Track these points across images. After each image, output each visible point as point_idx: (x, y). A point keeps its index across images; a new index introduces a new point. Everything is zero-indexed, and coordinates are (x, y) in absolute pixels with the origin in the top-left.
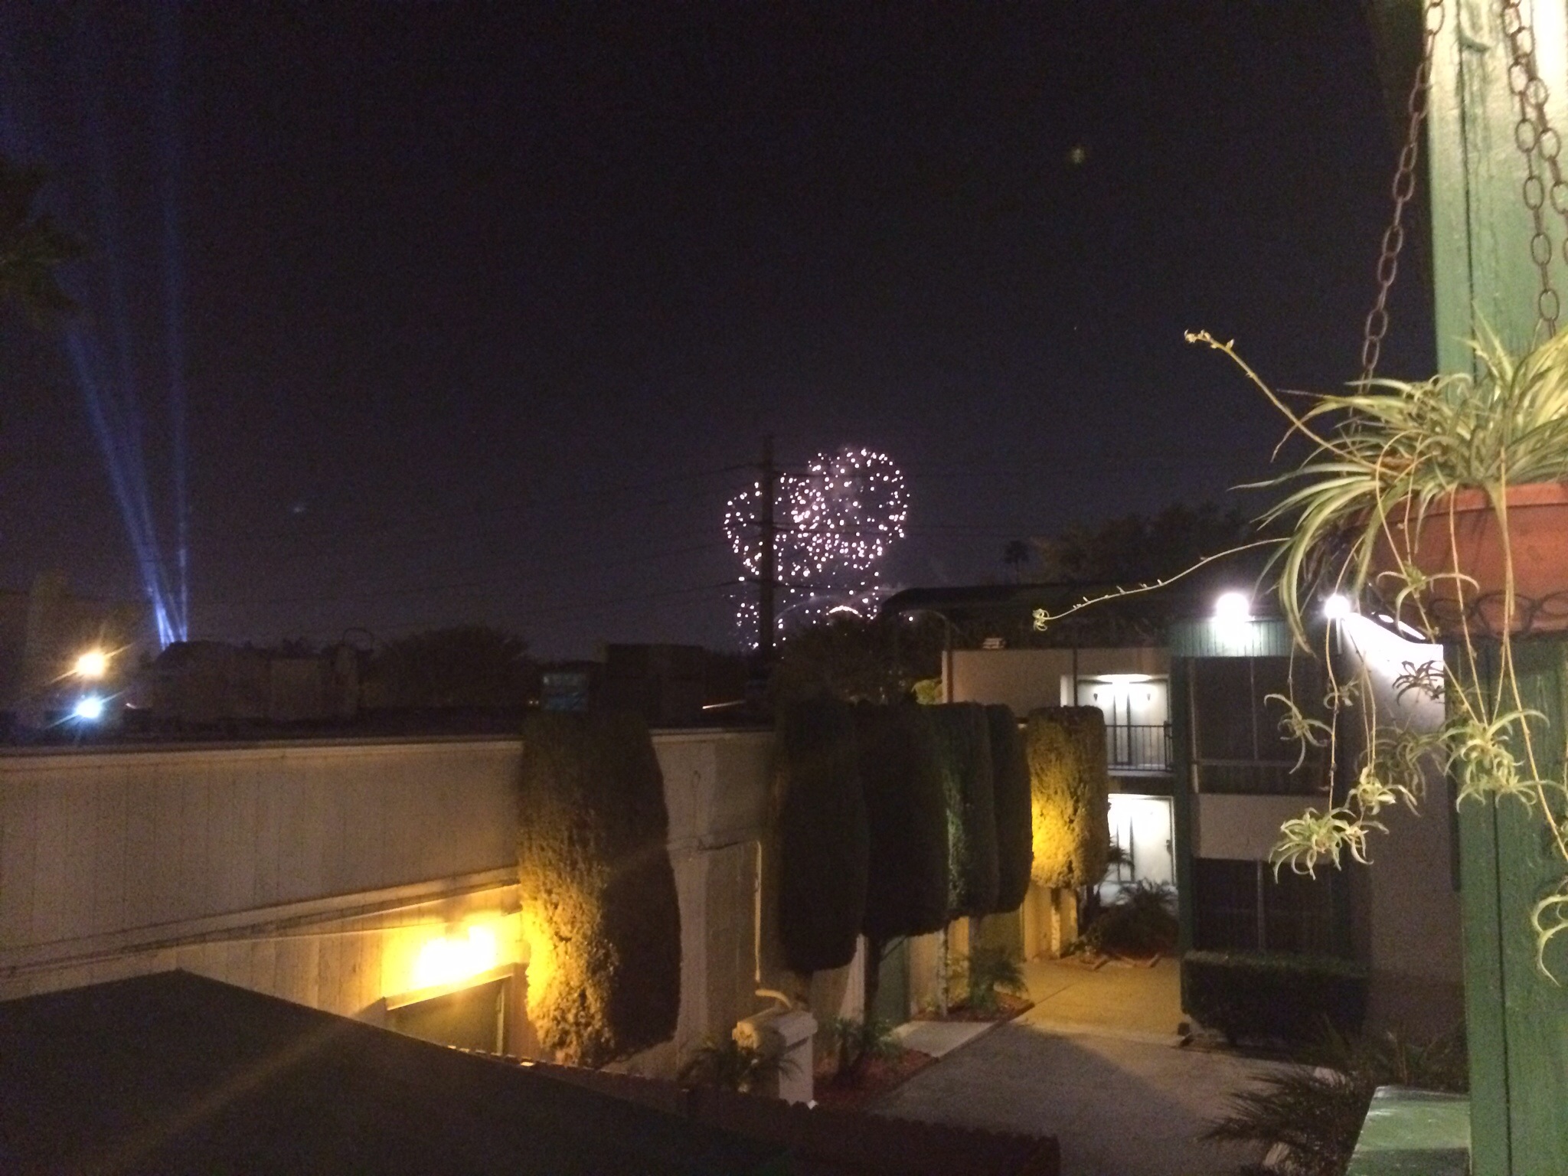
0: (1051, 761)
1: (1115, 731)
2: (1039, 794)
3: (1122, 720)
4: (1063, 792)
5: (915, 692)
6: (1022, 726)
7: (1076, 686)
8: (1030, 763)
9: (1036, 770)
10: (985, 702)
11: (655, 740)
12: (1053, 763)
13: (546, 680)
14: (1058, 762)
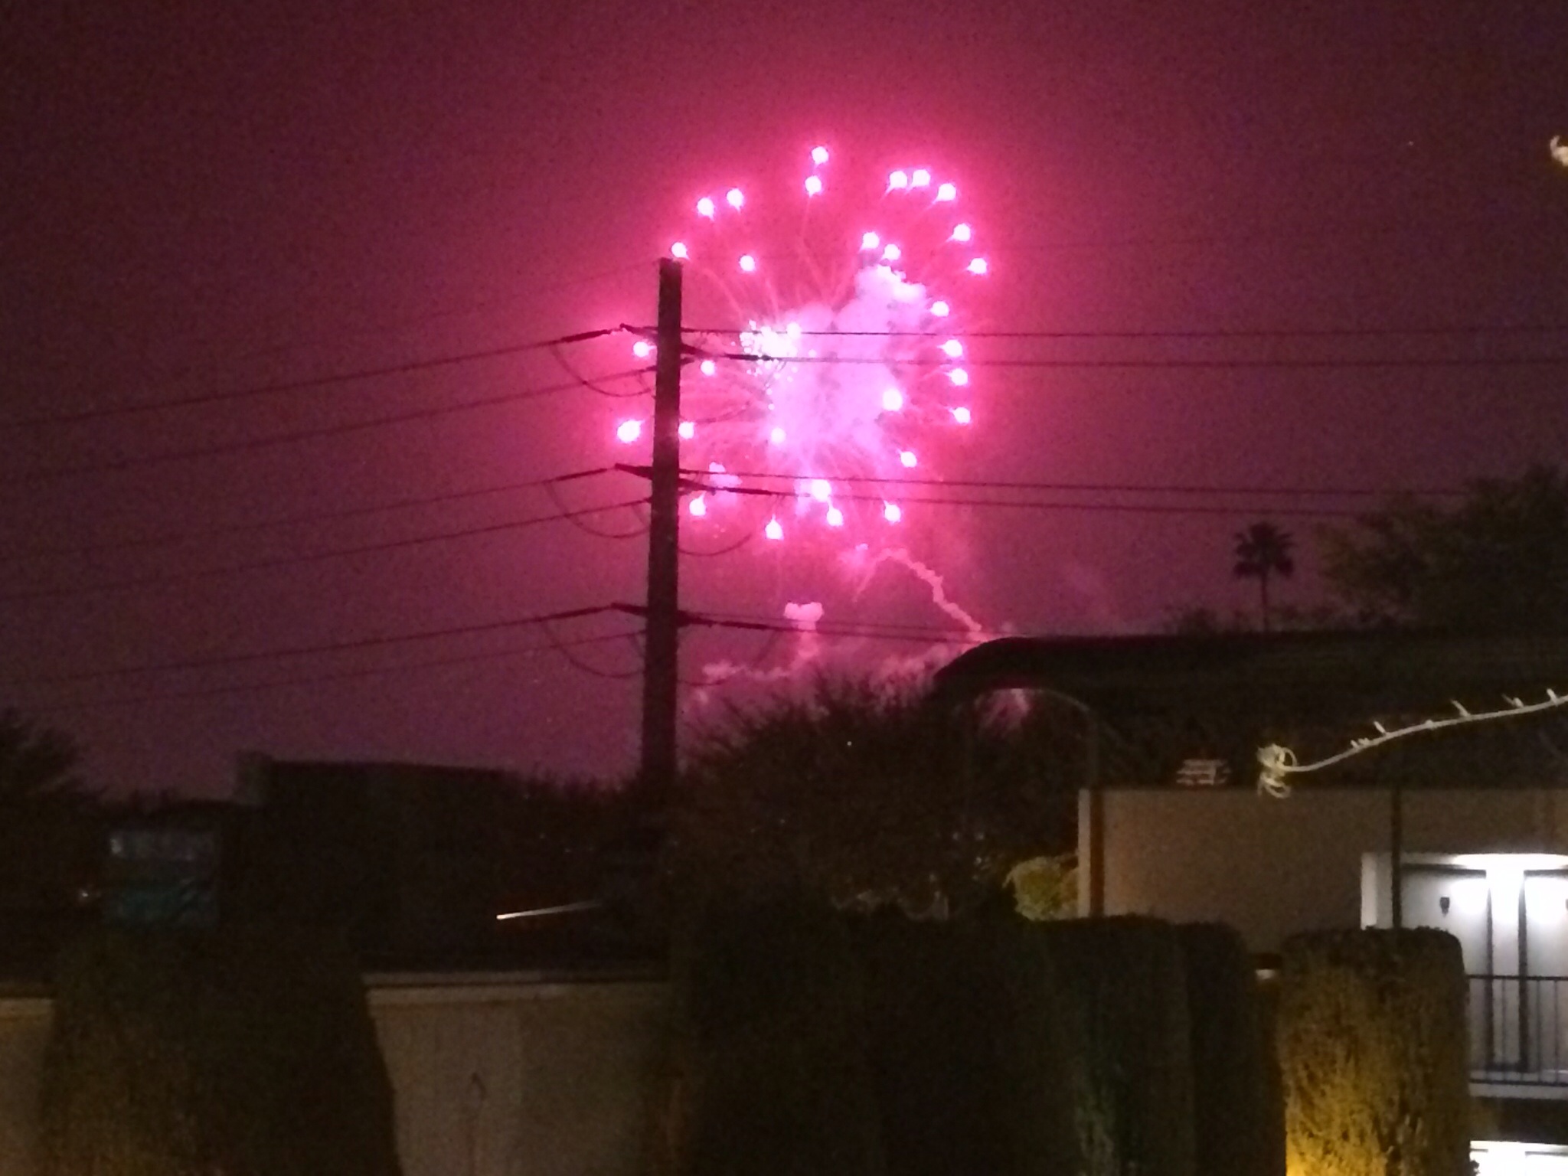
0: (1334, 1062)
1: (1489, 993)
2: (1305, 1142)
3: (1506, 964)
4: (1362, 1136)
5: (1011, 885)
6: (1265, 974)
7: (1399, 878)
8: (1285, 1066)
9: (1298, 1081)
10: (1177, 914)
11: (377, 998)
12: (1339, 1065)
13: (116, 847)
14: (1352, 1062)
